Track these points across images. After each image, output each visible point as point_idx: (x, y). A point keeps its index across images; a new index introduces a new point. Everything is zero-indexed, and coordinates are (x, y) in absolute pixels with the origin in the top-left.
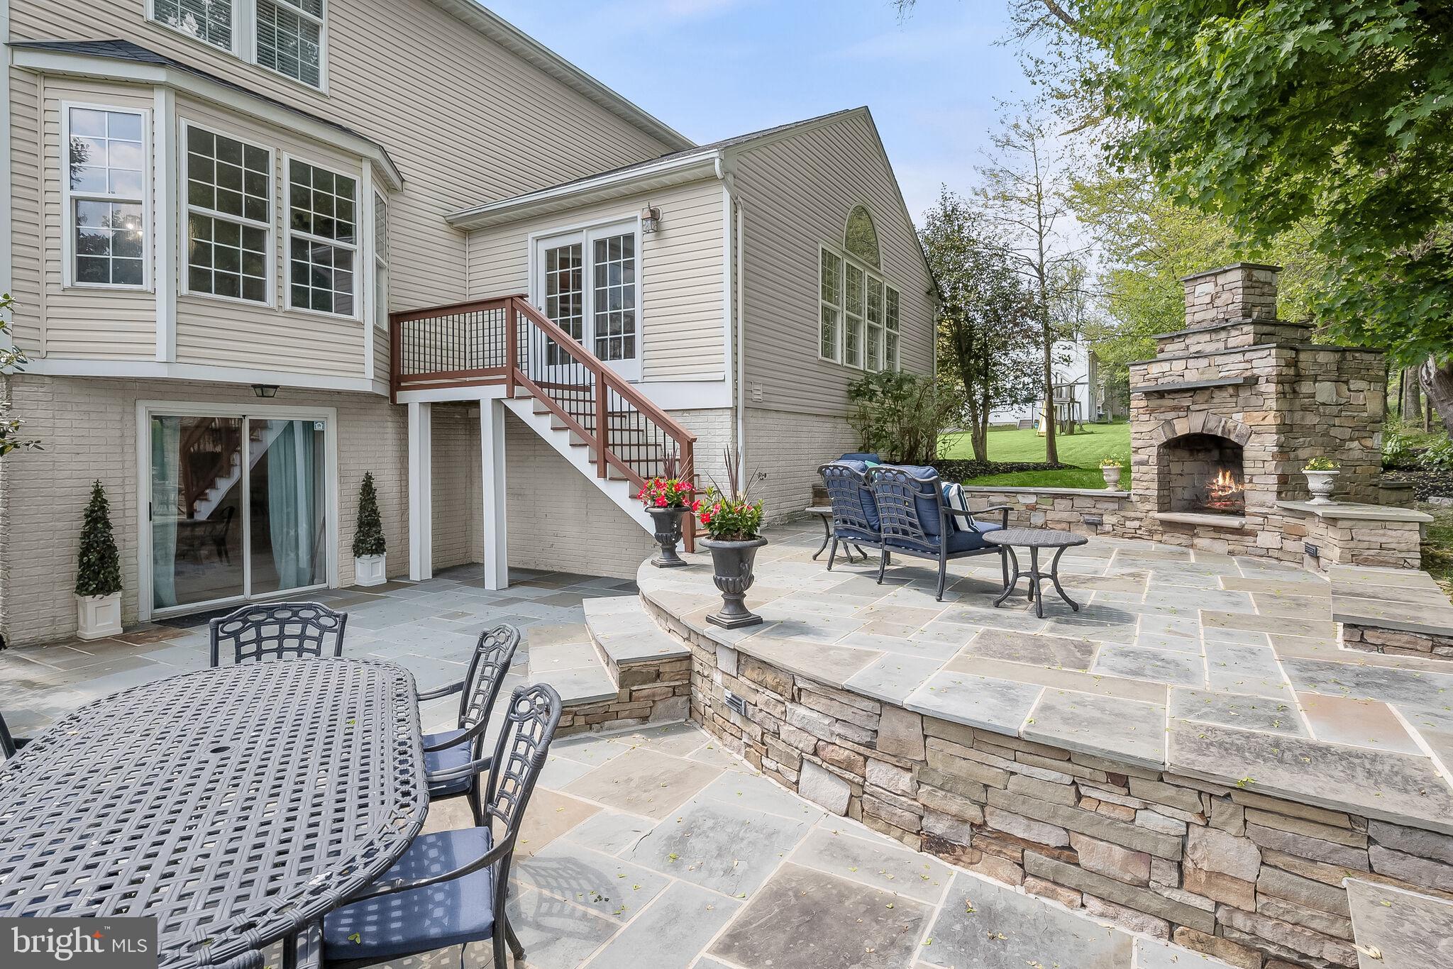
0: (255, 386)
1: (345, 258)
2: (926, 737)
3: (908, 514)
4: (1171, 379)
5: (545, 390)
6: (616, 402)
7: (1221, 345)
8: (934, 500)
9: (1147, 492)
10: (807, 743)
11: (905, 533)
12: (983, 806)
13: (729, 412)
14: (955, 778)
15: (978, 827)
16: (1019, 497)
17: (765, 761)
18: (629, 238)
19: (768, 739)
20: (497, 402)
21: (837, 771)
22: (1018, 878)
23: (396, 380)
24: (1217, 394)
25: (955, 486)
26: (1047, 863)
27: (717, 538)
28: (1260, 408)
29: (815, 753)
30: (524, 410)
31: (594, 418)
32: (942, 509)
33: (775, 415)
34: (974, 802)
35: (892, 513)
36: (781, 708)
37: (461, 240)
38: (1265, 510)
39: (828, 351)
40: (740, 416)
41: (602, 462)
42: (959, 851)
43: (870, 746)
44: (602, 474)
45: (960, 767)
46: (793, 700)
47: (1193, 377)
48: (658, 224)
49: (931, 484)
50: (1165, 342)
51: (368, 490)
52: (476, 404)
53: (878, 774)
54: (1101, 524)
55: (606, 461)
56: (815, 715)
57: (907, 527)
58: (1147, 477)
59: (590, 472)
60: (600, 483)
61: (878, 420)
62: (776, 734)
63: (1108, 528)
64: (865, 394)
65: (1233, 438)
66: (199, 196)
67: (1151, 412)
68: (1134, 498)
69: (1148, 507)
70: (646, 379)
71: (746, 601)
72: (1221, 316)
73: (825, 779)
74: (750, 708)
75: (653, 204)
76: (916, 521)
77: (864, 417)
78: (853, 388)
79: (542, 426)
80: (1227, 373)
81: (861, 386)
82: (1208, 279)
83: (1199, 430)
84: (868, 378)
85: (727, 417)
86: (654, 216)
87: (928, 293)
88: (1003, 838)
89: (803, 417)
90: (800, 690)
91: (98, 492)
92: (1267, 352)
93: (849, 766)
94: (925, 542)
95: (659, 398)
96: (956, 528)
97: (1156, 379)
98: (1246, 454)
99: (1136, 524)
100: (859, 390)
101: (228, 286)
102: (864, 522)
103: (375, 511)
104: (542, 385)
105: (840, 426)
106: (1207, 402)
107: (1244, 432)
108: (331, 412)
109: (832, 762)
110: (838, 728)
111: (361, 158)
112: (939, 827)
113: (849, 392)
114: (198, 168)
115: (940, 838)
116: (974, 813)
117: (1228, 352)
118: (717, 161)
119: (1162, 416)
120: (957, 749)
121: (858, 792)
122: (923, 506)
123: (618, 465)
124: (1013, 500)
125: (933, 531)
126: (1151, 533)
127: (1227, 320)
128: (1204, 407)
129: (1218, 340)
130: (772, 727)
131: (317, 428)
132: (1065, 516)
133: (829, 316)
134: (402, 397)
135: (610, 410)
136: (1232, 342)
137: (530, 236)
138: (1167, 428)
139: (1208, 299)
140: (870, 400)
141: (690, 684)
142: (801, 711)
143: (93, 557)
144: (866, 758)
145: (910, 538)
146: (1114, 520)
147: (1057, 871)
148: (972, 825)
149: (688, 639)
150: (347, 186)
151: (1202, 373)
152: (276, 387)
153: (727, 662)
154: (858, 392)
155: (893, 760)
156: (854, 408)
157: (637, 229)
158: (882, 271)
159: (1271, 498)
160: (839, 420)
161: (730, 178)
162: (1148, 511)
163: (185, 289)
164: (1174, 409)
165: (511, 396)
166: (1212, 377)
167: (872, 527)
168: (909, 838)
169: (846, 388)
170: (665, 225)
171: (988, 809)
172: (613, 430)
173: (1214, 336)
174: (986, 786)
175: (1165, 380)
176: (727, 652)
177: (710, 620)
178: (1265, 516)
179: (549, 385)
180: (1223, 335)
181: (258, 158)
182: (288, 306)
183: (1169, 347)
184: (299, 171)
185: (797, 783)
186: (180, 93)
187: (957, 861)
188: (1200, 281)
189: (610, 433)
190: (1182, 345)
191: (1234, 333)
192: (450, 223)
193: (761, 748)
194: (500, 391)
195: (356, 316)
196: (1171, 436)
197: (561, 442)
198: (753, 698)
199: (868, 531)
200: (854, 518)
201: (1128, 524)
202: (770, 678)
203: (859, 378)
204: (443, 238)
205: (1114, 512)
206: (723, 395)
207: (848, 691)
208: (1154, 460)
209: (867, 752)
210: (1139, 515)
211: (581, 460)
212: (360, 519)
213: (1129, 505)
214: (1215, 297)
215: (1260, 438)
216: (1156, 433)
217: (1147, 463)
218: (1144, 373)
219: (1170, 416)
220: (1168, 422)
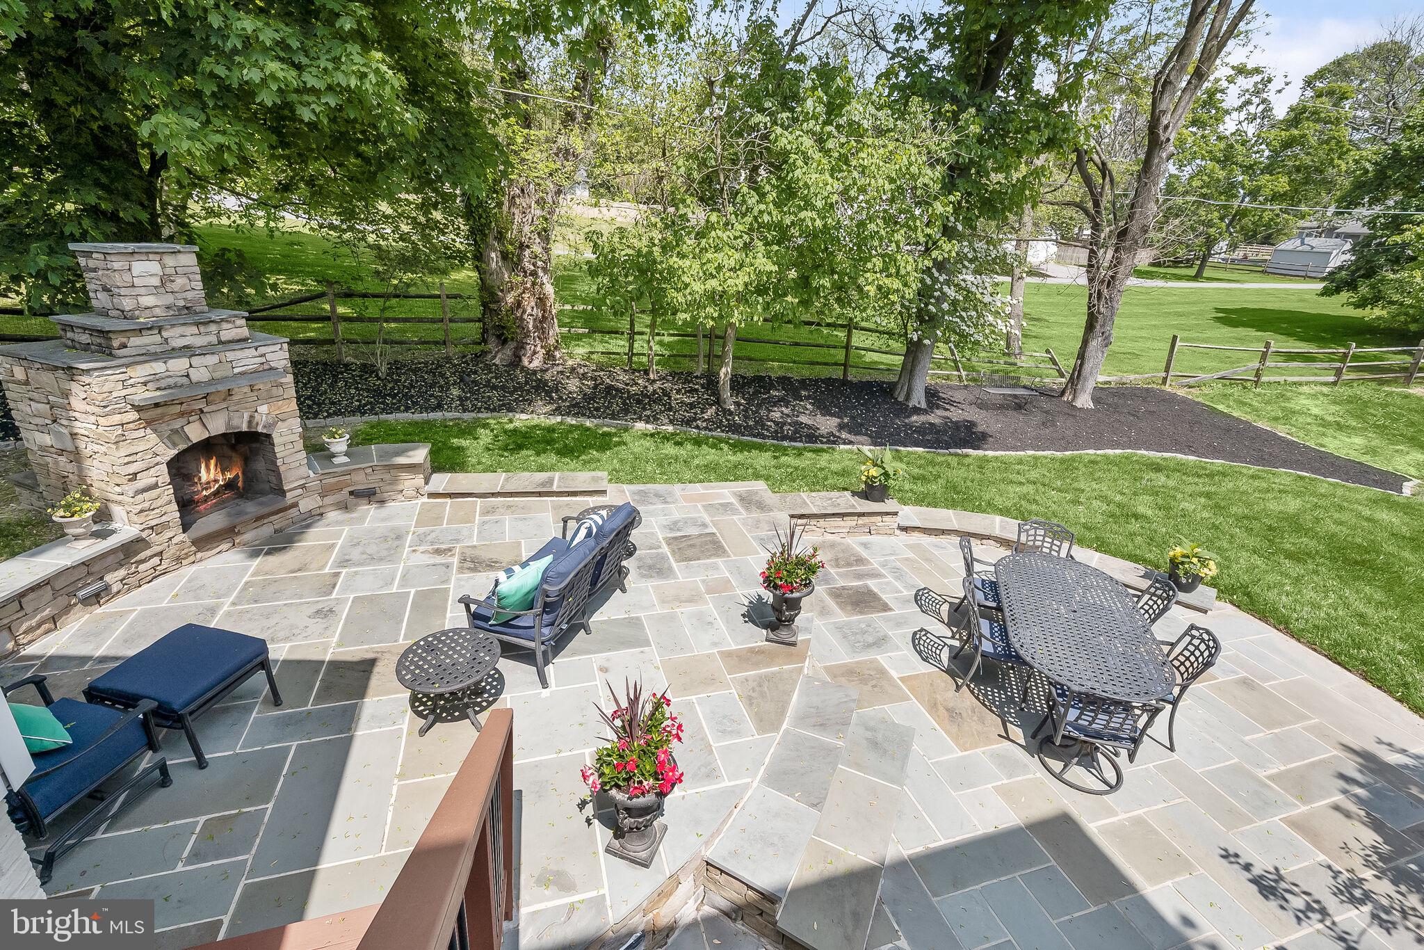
4: (172, 380)
7: (214, 338)
9: (164, 519)
28: (281, 398)
38: (303, 481)
47: (200, 376)
50: (128, 334)
54: (106, 588)
58: (157, 503)
63: (115, 589)
65: (260, 429)
67: (149, 423)
68: (144, 535)
69: (169, 534)
72: (182, 303)
80: (244, 369)
82: (151, 257)
83: (222, 430)
92: (278, 345)
97: (145, 383)
98: (277, 440)
99: (156, 560)
106: (224, 400)
107: (271, 421)
119: (164, 427)
126: (178, 560)
127: (189, 309)
128: (224, 405)
129: (207, 334)
132: (46, 613)
136: (225, 336)
138: (175, 438)
139: (156, 281)
146: (122, 573)
151: (214, 371)
159: (305, 471)
162: (170, 539)
164: (182, 414)
166: (226, 374)
173: (202, 329)
175: (163, 383)
178: (303, 487)
180: (213, 328)
183: (136, 341)
188: (137, 257)
190: (157, 339)
191: (225, 325)
196: (183, 446)
201: (142, 567)
205: (120, 565)
208: (166, 478)
210: (157, 549)
213: (140, 545)
214: (165, 280)
215: (286, 424)
216: (161, 448)
217: (156, 486)
218: (122, 377)
219: (177, 424)
220: (175, 432)
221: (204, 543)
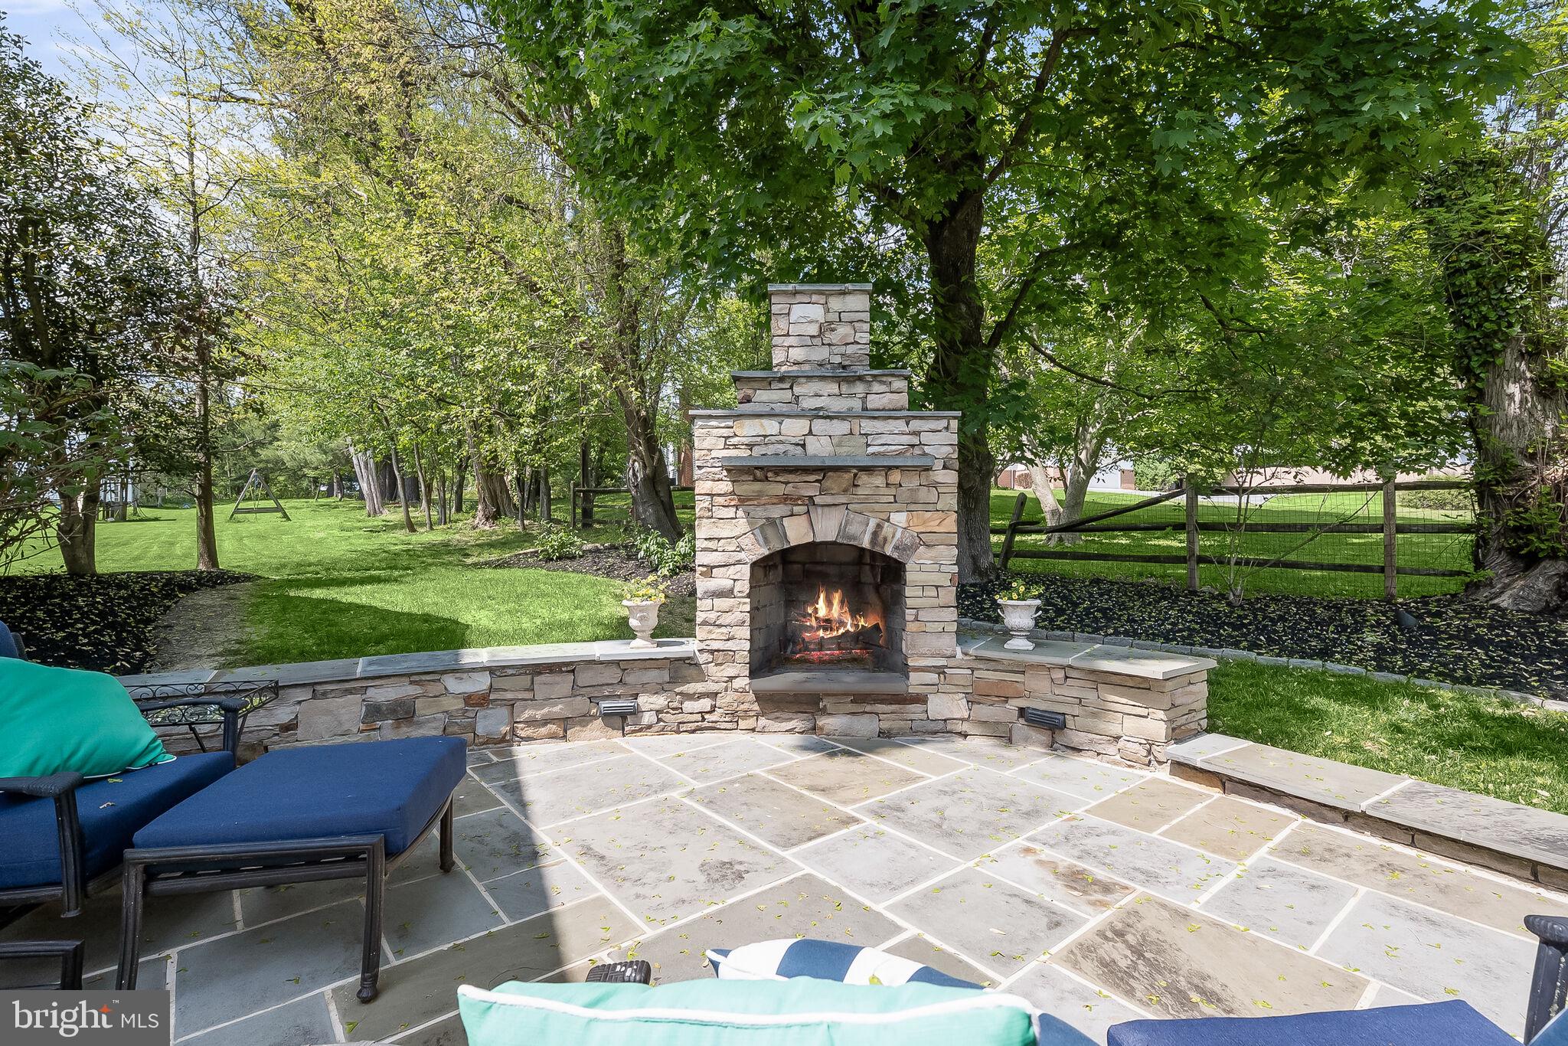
4: (781, 448)
7: (856, 404)
9: (730, 645)
24: (864, 478)
28: (930, 507)
38: (942, 662)
47: (820, 448)
50: (756, 385)
54: (636, 712)
58: (727, 619)
63: (648, 718)
65: (889, 551)
67: (743, 501)
68: (702, 658)
69: (730, 671)
72: (837, 360)
80: (882, 449)
82: (815, 298)
83: (831, 538)
92: (944, 423)
97: (750, 446)
98: (910, 576)
99: (705, 704)
106: (845, 491)
107: (908, 542)
117: (867, 413)
119: (760, 512)
126: (735, 716)
127: (844, 367)
128: (843, 499)
129: (852, 395)
132: (557, 709)
136: (874, 402)
138: (770, 532)
139: (813, 330)
146: (660, 701)
151: (839, 445)
159: (948, 643)
162: (731, 678)
164: (786, 499)
166: (854, 453)
173: (845, 388)
175: (770, 450)
178: (940, 671)
180: (859, 388)
183: (762, 395)
188: (799, 298)
190: (787, 395)
191: (877, 387)
196: (777, 546)
201: (688, 706)
205: (660, 689)
208: (744, 586)
210: (711, 687)
213: (693, 671)
214: (825, 328)
215: (933, 552)
216: (747, 541)
217: (728, 593)
218: (726, 432)
219: (776, 512)
220: (771, 522)
221: (772, 704)
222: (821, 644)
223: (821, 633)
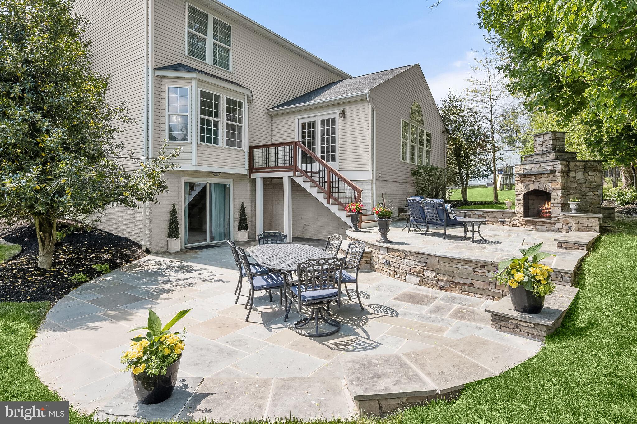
0: (213, 172)
1: (240, 128)
2: (439, 262)
3: (435, 214)
4: (528, 170)
5: (308, 174)
6: (333, 178)
7: (545, 159)
8: (443, 209)
9: (520, 210)
10: (408, 268)
11: (434, 219)
12: (452, 277)
13: (370, 181)
14: (446, 271)
15: (451, 282)
16: (476, 212)
17: (396, 276)
18: (333, 120)
19: (396, 270)
20: (289, 177)
21: (416, 274)
22: (461, 292)
23: (251, 169)
24: (543, 176)
25: (449, 205)
26: (467, 288)
27: (380, 218)
28: (556, 181)
29: (410, 271)
30: (300, 180)
31: (326, 183)
32: (445, 212)
33: (385, 182)
34: (451, 276)
35: (429, 214)
36: (400, 261)
37: (270, 119)
38: (558, 216)
39: (404, 158)
40: (374, 183)
41: (329, 197)
42: (447, 288)
43: (425, 266)
44: (329, 202)
45: (447, 268)
46: (404, 258)
47: (535, 170)
48: (345, 115)
49: (441, 204)
50: (527, 157)
51: (243, 208)
52: (282, 178)
53: (427, 273)
54: (505, 221)
55: (330, 198)
56: (410, 261)
57: (434, 218)
58: (520, 205)
59: (324, 202)
60: (328, 206)
61: (423, 184)
62: (399, 268)
63: (507, 223)
64: (418, 174)
65: (548, 191)
66: (203, 112)
67: (522, 182)
68: (516, 212)
69: (521, 215)
70: (340, 169)
71: (387, 236)
72: (545, 149)
73: (413, 277)
74: (391, 263)
75: (343, 108)
76: (437, 216)
77: (417, 182)
78: (413, 172)
79: (307, 186)
80: (546, 169)
81: (416, 171)
83: (537, 189)
84: (419, 168)
85: (370, 183)
86: (344, 112)
87: (443, 132)
88: (457, 284)
89: (395, 183)
90: (406, 255)
91: (174, 206)
92: (558, 162)
93: (419, 272)
94: (440, 222)
95: (348, 176)
96: (450, 218)
97: (523, 170)
98: (552, 196)
99: (517, 221)
100: (415, 172)
101: (209, 141)
102: (421, 217)
103: (245, 215)
104: (306, 172)
105: (408, 186)
107: (551, 189)
108: (231, 181)
109: (415, 272)
110: (417, 263)
111: (244, 94)
112: (442, 283)
113: (412, 173)
114: (203, 104)
115: (442, 286)
116: (450, 279)
117: (547, 161)
118: (367, 95)
119: (525, 184)
120: (447, 264)
121: (421, 278)
122: (439, 211)
123: (335, 199)
124: (474, 213)
125: (442, 219)
126: (522, 224)
127: (547, 151)
128: (539, 180)
129: (543, 158)
130: (398, 266)
131: (228, 186)
132: (492, 219)
133: (405, 145)
134: (253, 175)
135: (331, 180)
136: (548, 158)
137: (297, 118)
138: (527, 188)
139: (541, 143)
140: (420, 176)
141: (371, 260)
142: (406, 260)
143: (174, 226)
144: (424, 270)
145: (435, 221)
146: (509, 220)
147: (469, 289)
148: (450, 282)
149: (370, 248)
150: (240, 105)
151: (538, 169)
152: (220, 173)
153: (383, 252)
154: (415, 173)
155: (431, 269)
156: (414, 179)
157: (337, 116)
158: (424, 126)
159: (560, 211)
160: (408, 184)
161: (371, 99)
162: (521, 217)
163: (199, 142)
164: (529, 181)
165: (295, 175)
166: (541, 170)
167: (423, 219)
168: (435, 287)
169: (411, 172)
170: (347, 116)
171: (454, 278)
172: (333, 187)
173: (542, 156)
174: (453, 272)
175: (526, 171)
176: (383, 249)
177: (377, 242)
178: (557, 217)
179: (309, 172)
180: (545, 156)
181: (217, 98)
182: (225, 146)
183: (528, 159)
184: (228, 100)
185: (405, 280)
186: (199, 80)
187: (447, 291)
188: (538, 136)
189: (331, 189)
190: (532, 159)
191: (549, 155)
192: (267, 113)
193: (393, 273)
194: (291, 174)
195: (243, 148)
196: (528, 191)
197: (313, 192)
198: (392, 260)
199: (422, 220)
200: (417, 216)
201: (514, 221)
202: (397, 254)
203: (415, 168)
204: (264, 118)
205: (509, 218)
206: (368, 176)
207: (419, 253)
208: (523, 199)
209: (424, 268)
210: (518, 218)
211: (321, 197)
212: (241, 217)
213: (514, 215)
214: (543, 142)
215: (556, 191)
216: (523, 189)
217: (520, 200)
218: (519, 168)
219: (528, 183)
220: (527, 186)
221: (528, 222)
222: (546, 213)
223: (546, 211)
